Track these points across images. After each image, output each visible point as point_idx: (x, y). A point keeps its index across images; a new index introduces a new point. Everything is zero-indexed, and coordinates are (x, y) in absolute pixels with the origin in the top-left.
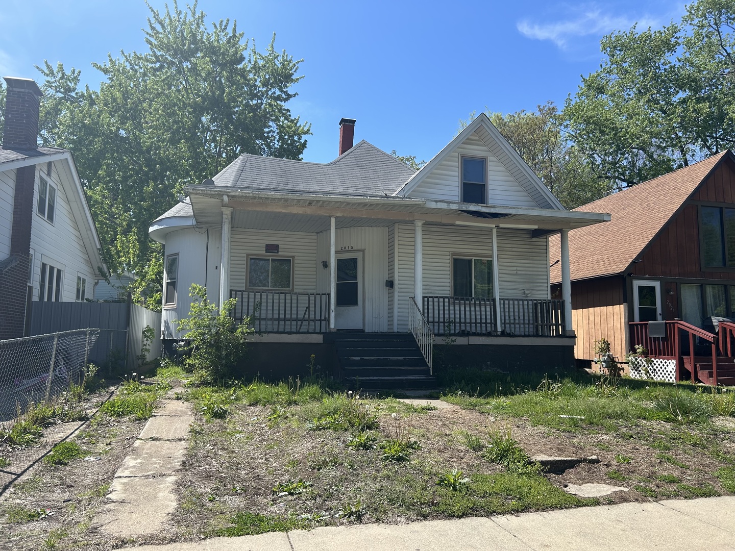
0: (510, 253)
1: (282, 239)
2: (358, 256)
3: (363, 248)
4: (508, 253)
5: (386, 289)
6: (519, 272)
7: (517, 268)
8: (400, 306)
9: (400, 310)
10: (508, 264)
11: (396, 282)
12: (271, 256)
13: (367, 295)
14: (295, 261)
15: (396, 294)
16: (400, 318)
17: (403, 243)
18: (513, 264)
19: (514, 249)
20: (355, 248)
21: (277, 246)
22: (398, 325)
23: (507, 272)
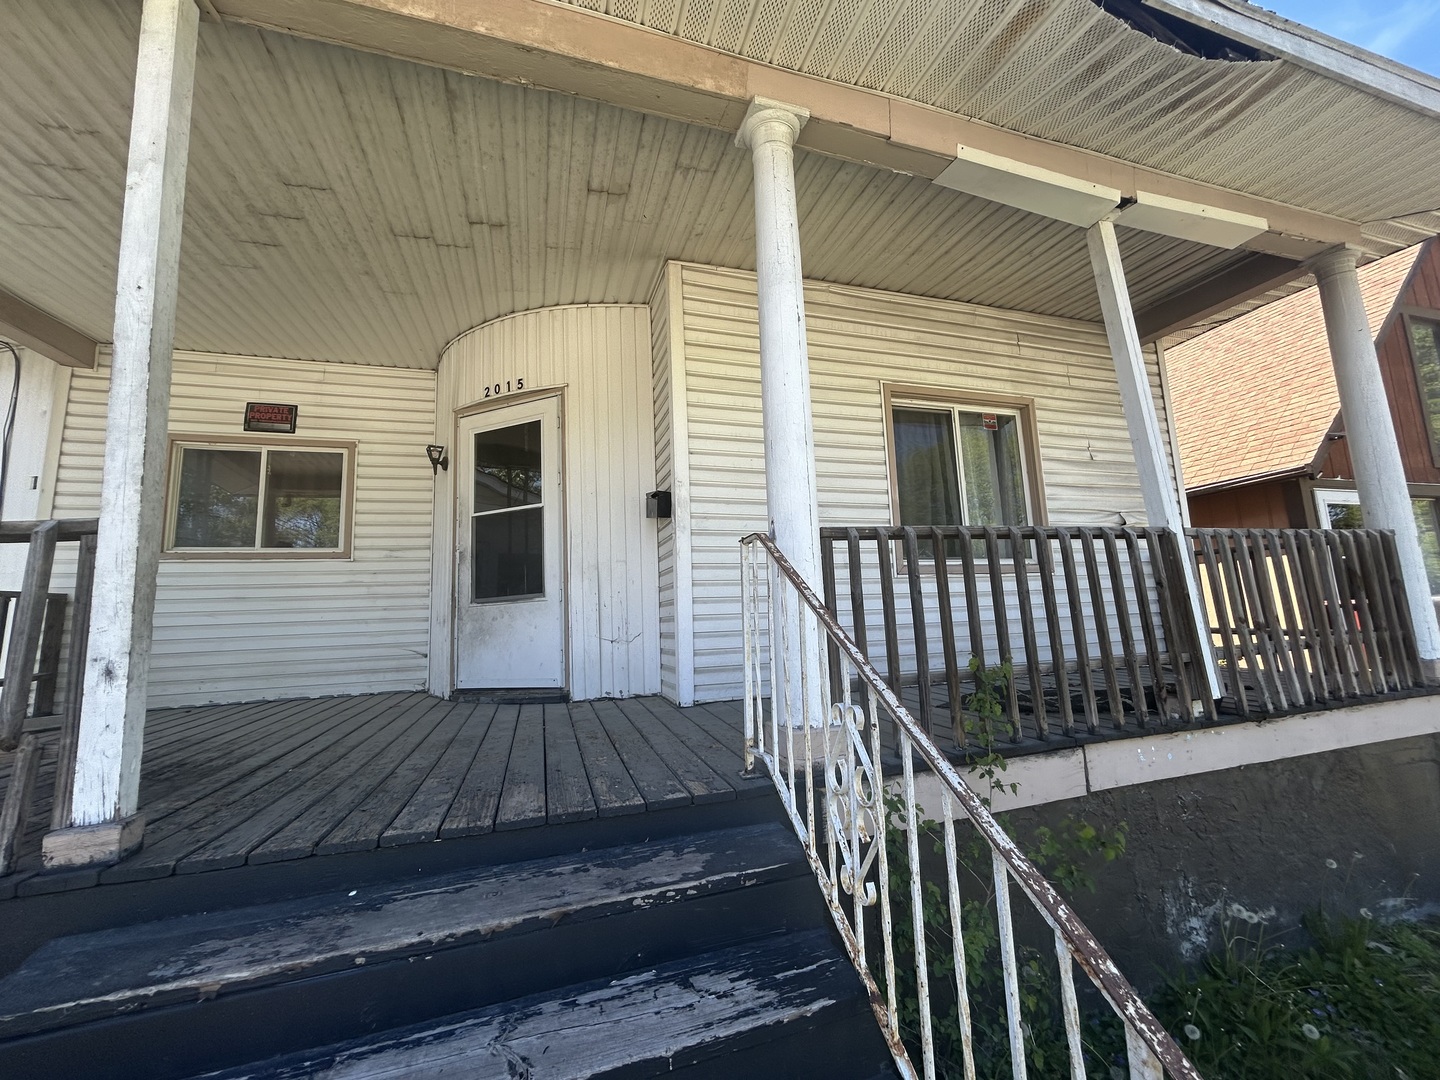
0: (1066, 394)
1: (313, 388)
2: (542, 411)
3: (559, 383)
4: (1058, 393)
5: (645, 529)
6: (1099, 457)
7: (1092, 442)
8: (700, 592)
9: (702, 609)
10: (1065, 429)
11: (681, 495)
12: (265, 445)
13: (575, 557)
14: (359, 459)
15: (683, 542)
16: (702, 644)
17: (703, 338)
18: (1077, 430)
19: (1075, 382)
20: (529, 386)
21: (292, 411)
22: (696, 671)
23: (1063, 454)
